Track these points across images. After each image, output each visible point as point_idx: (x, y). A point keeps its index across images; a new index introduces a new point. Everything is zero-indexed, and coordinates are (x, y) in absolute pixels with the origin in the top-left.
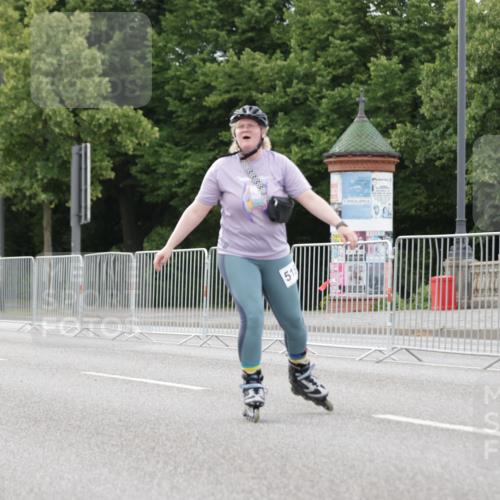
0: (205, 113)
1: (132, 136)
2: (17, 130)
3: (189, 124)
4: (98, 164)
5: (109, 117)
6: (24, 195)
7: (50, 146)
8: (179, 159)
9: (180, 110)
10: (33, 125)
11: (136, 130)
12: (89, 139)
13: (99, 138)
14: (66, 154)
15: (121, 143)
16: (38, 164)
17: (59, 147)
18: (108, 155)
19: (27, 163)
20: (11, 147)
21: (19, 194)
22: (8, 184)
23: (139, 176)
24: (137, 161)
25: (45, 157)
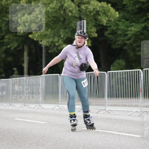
0: (140, 5)
1: (105, 16)
2: (51, 14)
3: (133, 10)
4: (89, 30)
5: (95, 7)
6: (55, 45)
7: (66, 22)
8: (128, 27)
9: (128, 3)
10: (58, 12)
11: (107, 13)
12: (85, 18)
13: (90, 18)
14: (74, 26)
15: (100, 20)
16: (61, 30)
17: (71, 22)
18: (94, 26)
19: (56, 30)
20: (48, 23)
21: (52, 44)
22: (47, 40)
23: (109, 36)
24: (108, 29)
25: (64, 27)
